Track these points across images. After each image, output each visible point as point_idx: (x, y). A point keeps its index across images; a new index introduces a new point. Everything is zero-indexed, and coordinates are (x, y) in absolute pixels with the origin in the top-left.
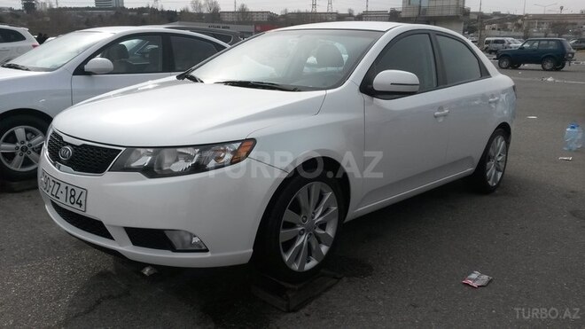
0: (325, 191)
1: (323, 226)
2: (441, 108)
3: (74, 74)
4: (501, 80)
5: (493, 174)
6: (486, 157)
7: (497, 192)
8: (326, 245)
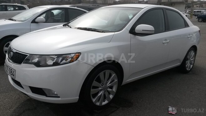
0: (112, 73)
1: (111, 87)
2: (166, 40)
3: (31, 23)
4: (194, 28)
5: (189, 66)
6: (186, 59)
7: (190, 73)
8: (112, 95)
